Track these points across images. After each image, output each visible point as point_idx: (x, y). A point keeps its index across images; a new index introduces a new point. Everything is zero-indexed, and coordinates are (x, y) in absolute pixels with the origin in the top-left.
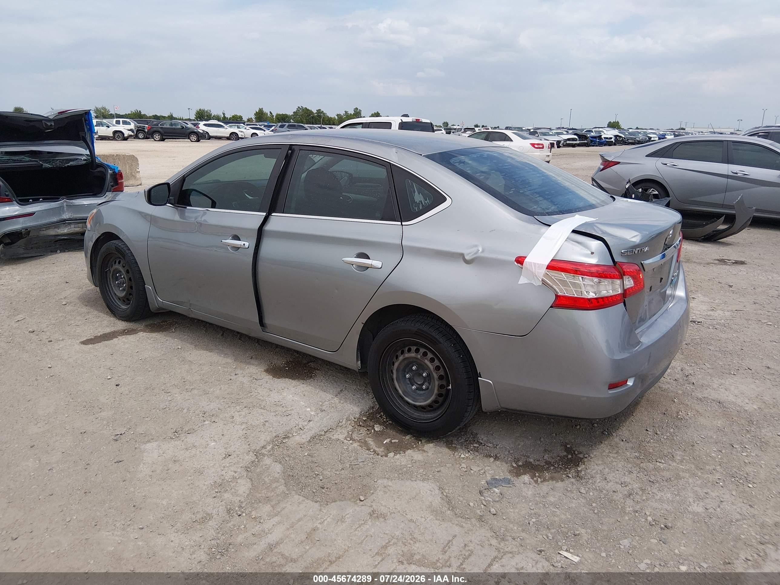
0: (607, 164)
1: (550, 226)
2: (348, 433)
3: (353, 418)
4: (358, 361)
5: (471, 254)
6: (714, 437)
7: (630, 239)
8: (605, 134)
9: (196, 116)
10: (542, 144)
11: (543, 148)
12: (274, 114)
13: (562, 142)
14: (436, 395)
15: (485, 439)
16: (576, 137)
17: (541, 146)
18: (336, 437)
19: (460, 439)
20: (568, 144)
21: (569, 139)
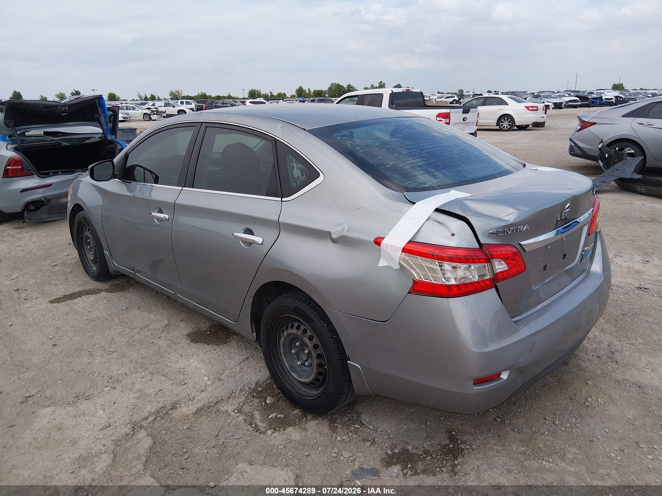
0: (584, 125)
1: (414, 203)
2: (239, 404)
3: (247, 389)
4: (253, 332)
5: (338, 232)
6: (620, 432)
7: (504, 217)
8: (605, 95)
9: (249, 95)
10: (537, 107)
11: (537, 110)
12: (312, 91)
13: (564, 103)
14: (315, 373)
15: (367, 420)
16: (577, 99)
17: (535, 109)
18: (226, 408)
19: (344, 417)
20: (569, 105)
21: (570, 101)
